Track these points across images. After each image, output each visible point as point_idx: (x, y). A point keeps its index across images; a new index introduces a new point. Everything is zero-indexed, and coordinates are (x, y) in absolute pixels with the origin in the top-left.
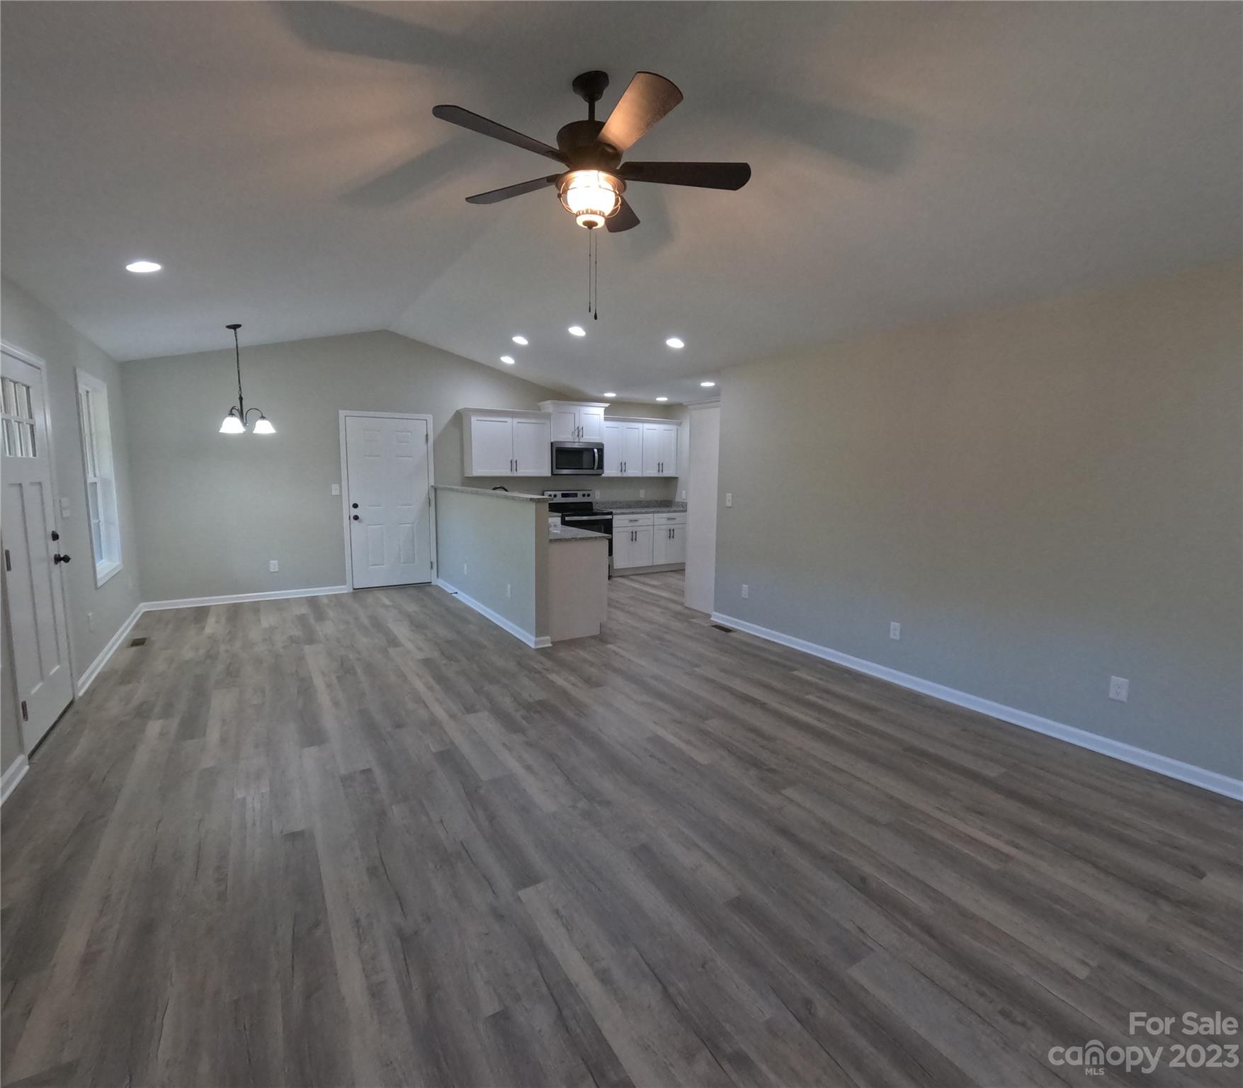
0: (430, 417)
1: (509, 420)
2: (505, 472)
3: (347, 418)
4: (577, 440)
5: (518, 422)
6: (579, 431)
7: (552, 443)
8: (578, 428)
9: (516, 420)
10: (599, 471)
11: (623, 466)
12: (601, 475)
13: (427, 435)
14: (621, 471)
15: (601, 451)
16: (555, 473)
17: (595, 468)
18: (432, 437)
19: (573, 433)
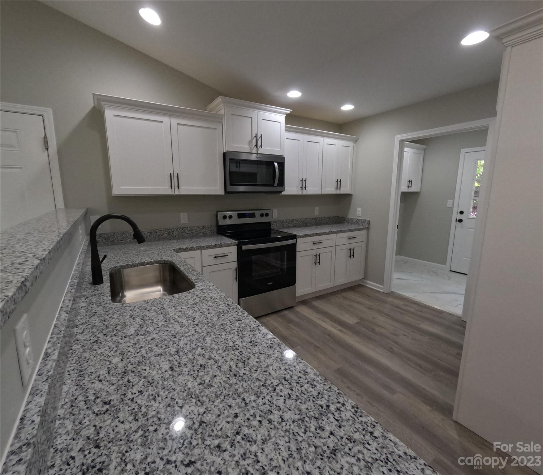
1: (166, 119)
2: (164, 189)
4: (254, 151)
5: (178, 124)
6: (257, 140)
7: (224, 154)
8: (256, 136)
9: (175, 121)
10: (278, 189)
11: (303, 183)
12: (281, 192)
13: (45, 138)
14: (302, 188)
15: (282, 165)
16: (228, 190)
17: (276, 185)
18: (55, 141)
19: (250, 142)
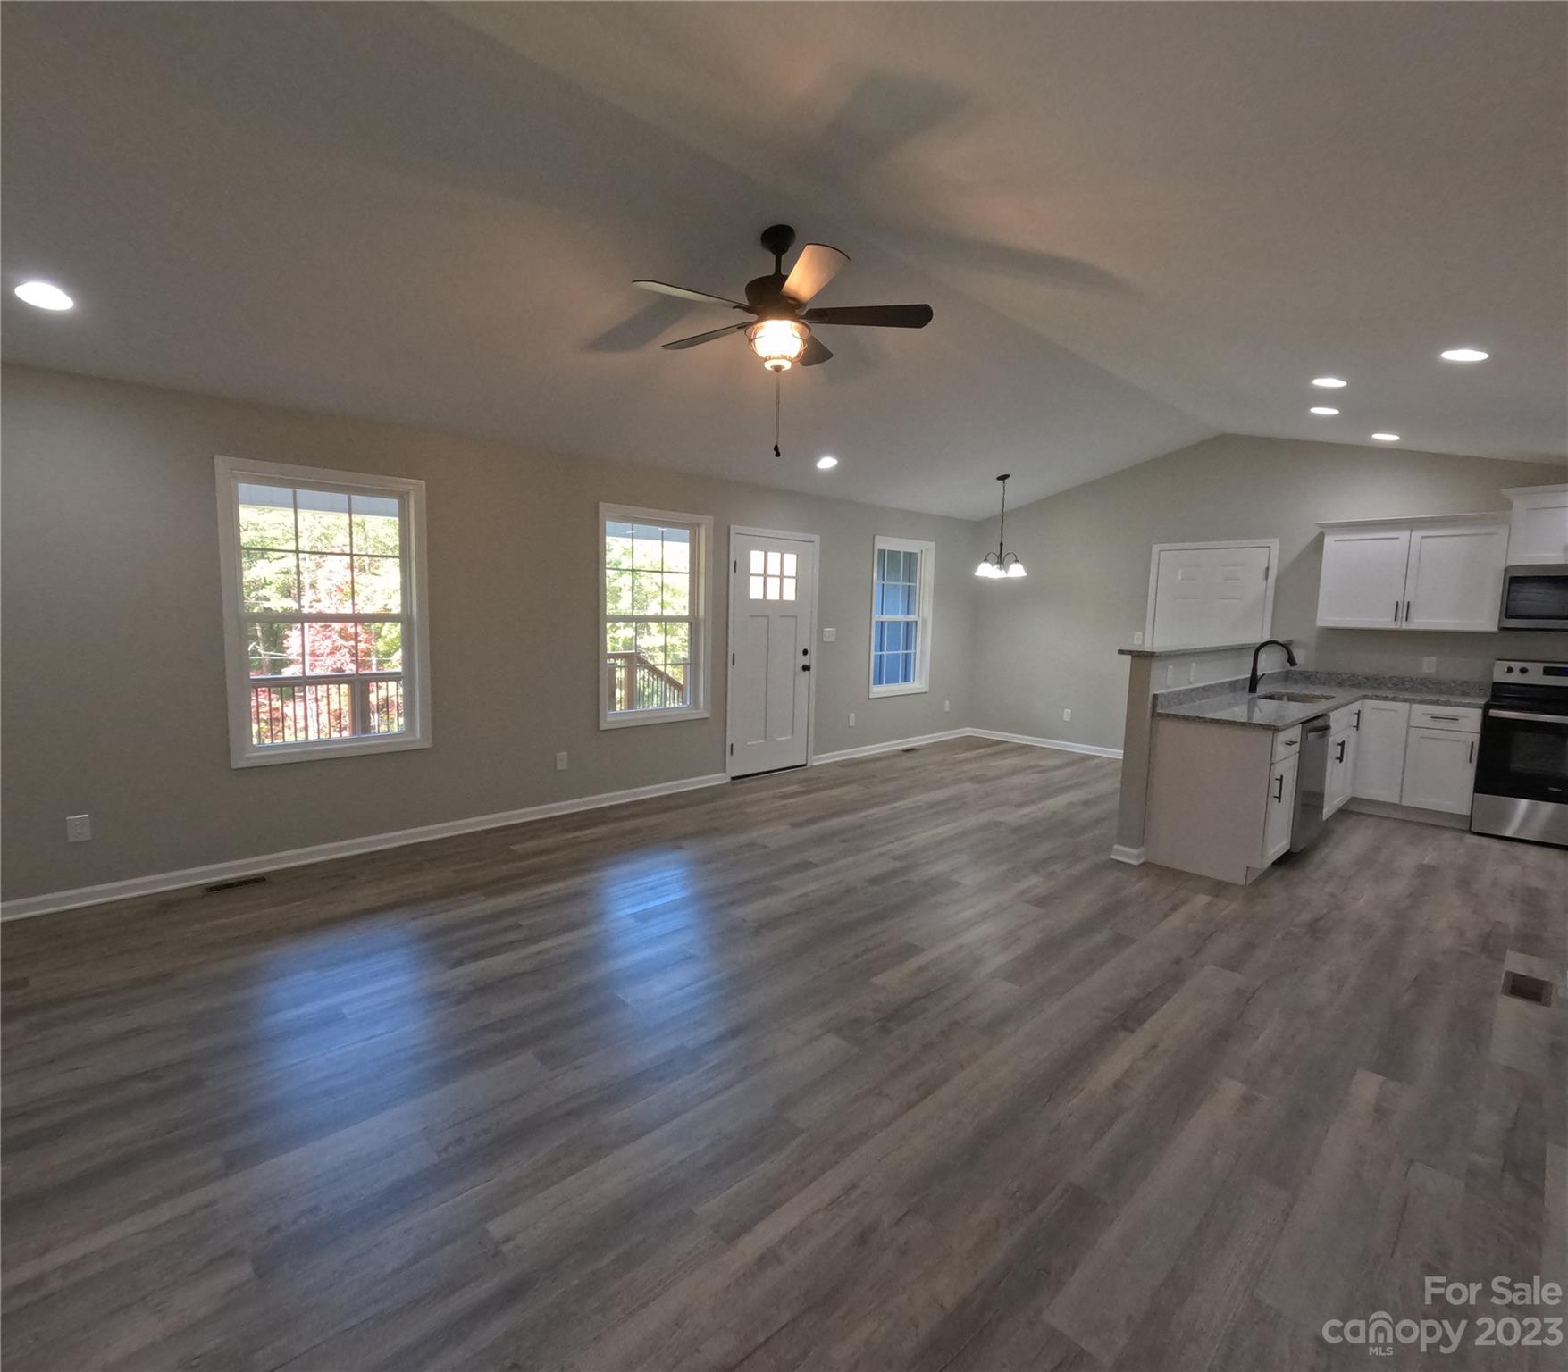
0: (1275, 544)
1: (1406, 534)
2: (1385, 621)
3: (1162, 553)
5: (1422, 537)
7: (1507, 568)
9: (1417, 533)
13: (1268, 569)
18: (1275, 571)
